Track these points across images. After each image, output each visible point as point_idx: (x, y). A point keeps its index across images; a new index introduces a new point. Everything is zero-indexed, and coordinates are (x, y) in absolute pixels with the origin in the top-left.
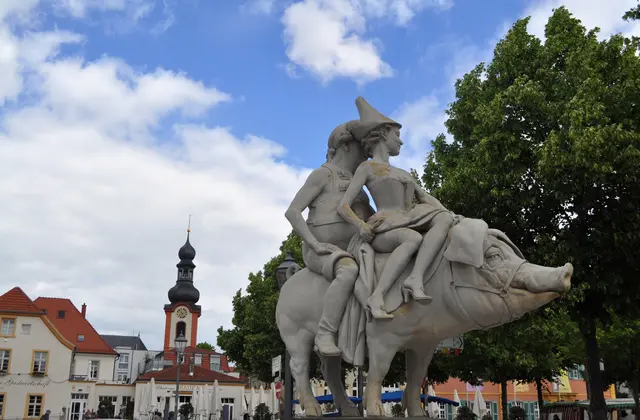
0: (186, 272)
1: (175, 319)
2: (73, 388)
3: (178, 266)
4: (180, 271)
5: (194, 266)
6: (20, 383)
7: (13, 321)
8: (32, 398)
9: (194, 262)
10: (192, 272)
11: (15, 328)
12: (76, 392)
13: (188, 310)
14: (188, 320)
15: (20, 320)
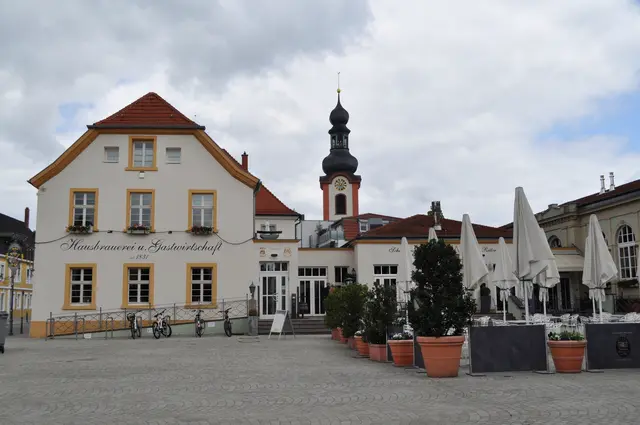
0: (340, 139)
1: (334, 191)
2: (263, 252)
3: (330, 132)
4: (333, 138)
5: (349, 131)
6: (175, 247)
7: (150, 143)
8: (196, 272)
9: (348, 126)
10: (347, 138)
11: (154, 156)
12: (267, 258)
13: (347, 182)
14: (348, 191)
15: (163, 141)
